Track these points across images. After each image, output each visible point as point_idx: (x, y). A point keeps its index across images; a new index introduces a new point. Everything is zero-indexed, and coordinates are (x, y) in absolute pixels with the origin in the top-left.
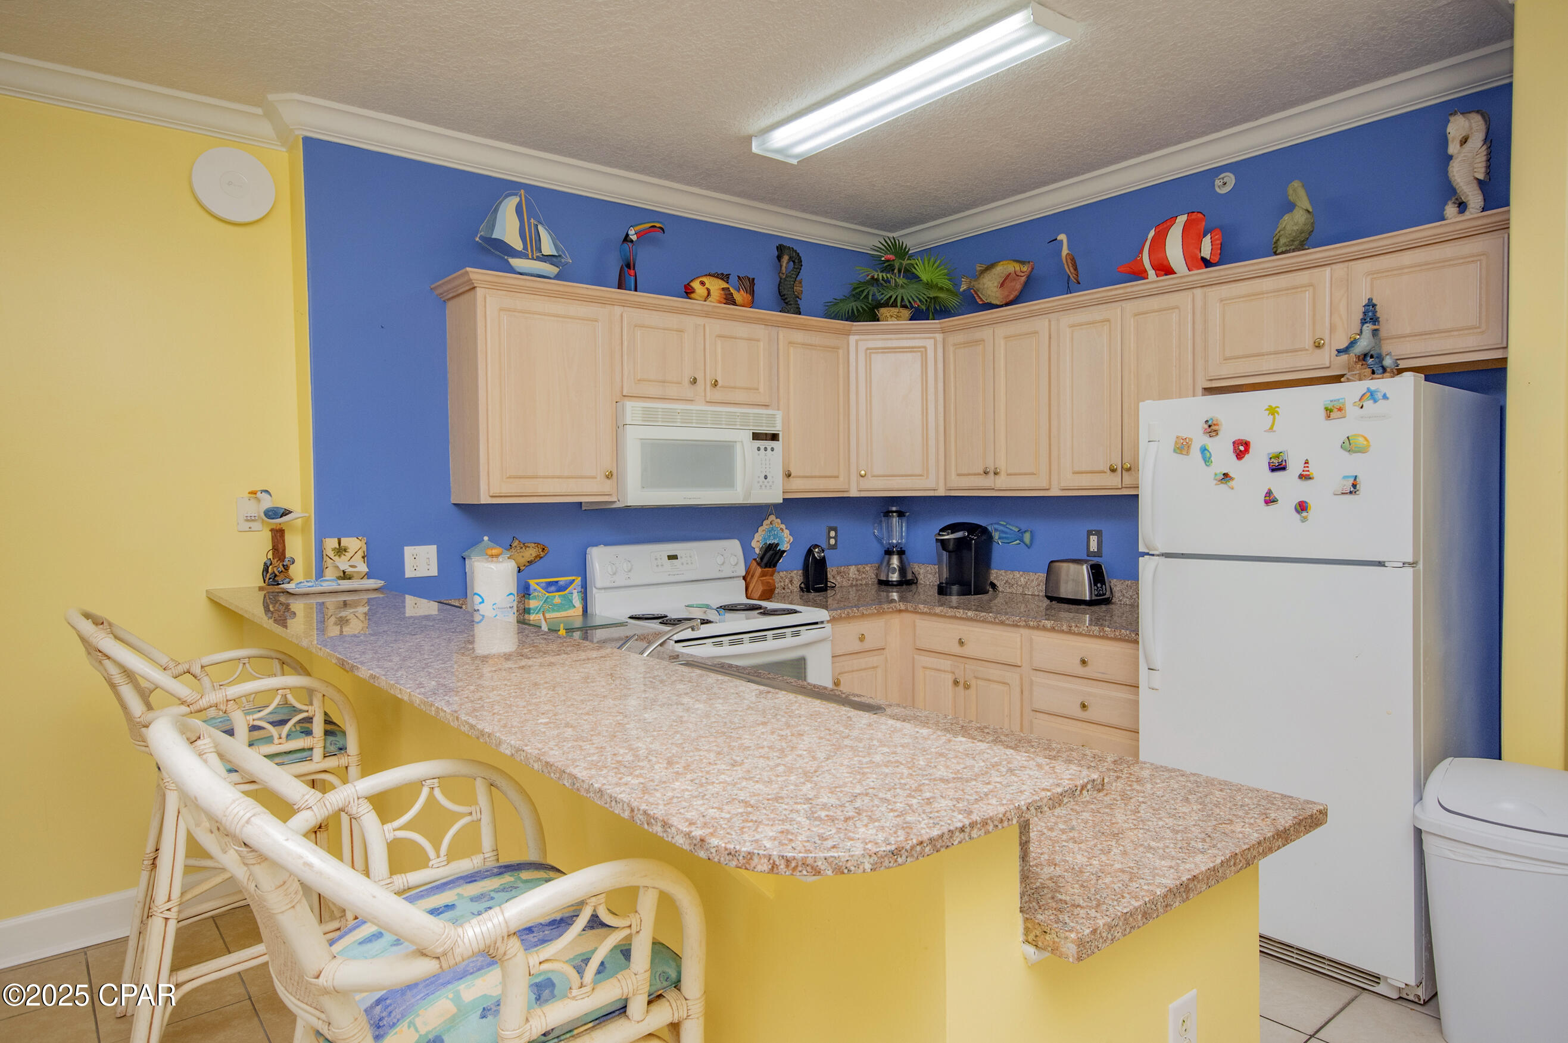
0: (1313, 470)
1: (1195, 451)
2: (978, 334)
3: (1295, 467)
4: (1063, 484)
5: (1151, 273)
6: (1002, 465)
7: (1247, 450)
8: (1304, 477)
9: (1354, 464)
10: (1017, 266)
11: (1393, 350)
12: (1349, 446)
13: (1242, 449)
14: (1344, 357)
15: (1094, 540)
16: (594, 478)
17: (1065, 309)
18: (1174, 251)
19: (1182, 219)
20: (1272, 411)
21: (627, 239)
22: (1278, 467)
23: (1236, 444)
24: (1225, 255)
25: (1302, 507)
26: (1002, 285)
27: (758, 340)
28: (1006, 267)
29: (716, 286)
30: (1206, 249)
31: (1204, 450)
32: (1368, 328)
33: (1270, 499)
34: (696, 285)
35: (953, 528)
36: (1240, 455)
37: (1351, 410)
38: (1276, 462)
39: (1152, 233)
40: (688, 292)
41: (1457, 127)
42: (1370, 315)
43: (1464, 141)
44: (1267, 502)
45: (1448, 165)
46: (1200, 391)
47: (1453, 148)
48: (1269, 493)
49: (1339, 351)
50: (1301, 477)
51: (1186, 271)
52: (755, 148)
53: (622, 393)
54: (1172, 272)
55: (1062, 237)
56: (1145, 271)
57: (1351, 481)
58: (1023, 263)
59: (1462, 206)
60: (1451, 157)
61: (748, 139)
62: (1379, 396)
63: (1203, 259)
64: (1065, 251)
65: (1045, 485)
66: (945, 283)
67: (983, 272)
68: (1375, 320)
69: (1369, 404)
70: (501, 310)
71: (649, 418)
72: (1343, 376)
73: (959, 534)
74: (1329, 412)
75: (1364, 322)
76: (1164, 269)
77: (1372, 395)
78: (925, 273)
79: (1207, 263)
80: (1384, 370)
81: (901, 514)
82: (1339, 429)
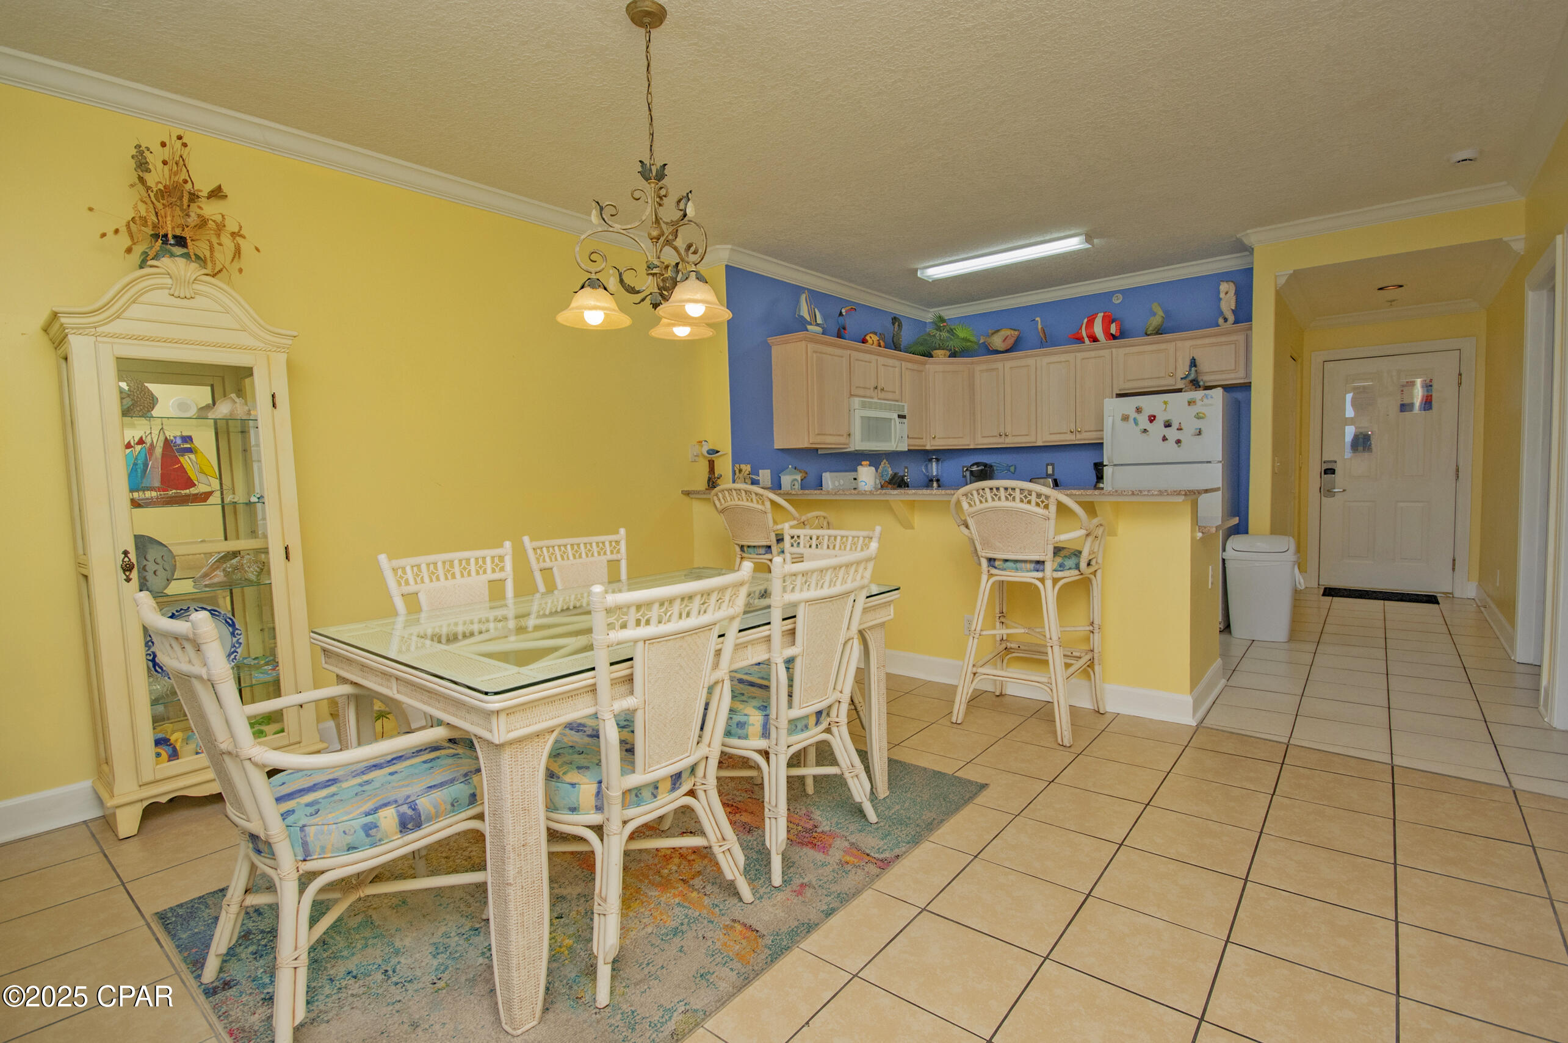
0: (1183, 427)
1: (1131, 420)
2: (994, 366)
3: (1175, 425)
4: (1044, 440)
5: (1086, 339)
6: (1008, 431)
7: (1154, 419)
8: (1180, 429)
9: (1199, 424)
10: (1012, 332)
11: (1206, 379)
12: (1198, 417)
13: (1152, 419)
14: (1183, 381)
15: (1050, 468)
16: (843, 435)
17: (1045, 355)
18: (1098, 329)
19: (1101, 315)
20: (1165, 403)
21: (841, 314)
22: (1168, 425)
23: (1150, 417)
24: (1122, 335)
25: (1178, 442)
26: (1004, 341)
27: (895, 367)
28: (1005, 332)
29: (875, 338)
30: (1113, 329)
31: (1135, 419)
32: (1193, 369)
33: (1165, 439)
34: (868, 338)
35: (978, 464)
36: (1151, 421)
37: (1199, 403)
38: (1167, 424)
39: (1086, 320)
40: (864, 341)
41: (1224, 287)
42: (1193, 363)
43: (1226, 293)
44: (1163, 440)
45: (1220, 302)
46: (1115, 396)
47: (1222, 295)
48: (1164, 436)
49: (1182, 379)
50: (1178, 429)
51: (1105, 341)
52: (919, 274)
53: (850, 392)
54: (1098, 341)
55: (1038, 319)
56: (1083, 338)
57: (1198, 431)
58: (1015, 330)
59: (1226, 320)
60: (1221, 299)
61: (916, 270)
62: (1209, 397)
63: (1112, 334)
64: (1040, 327)
65: (1034, 440)
66: (973, 339)
67: (993, 334)
68: (1195, 366)
69: (1205, 400)
70: (814, 352)
71: (864, 406)
72: (1182, 389)
73: (980, 468)
74: (1189, 403)
75: (1191, 367)
76: (1094, 339)
77: (1206, 396)
78: (961, 333)
79: (1114, 337)
80: (1200, 387)
81: (938, 460)
82: (1194, 410)
